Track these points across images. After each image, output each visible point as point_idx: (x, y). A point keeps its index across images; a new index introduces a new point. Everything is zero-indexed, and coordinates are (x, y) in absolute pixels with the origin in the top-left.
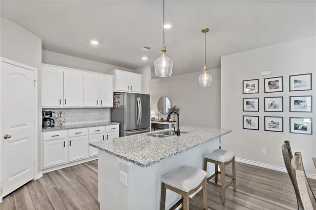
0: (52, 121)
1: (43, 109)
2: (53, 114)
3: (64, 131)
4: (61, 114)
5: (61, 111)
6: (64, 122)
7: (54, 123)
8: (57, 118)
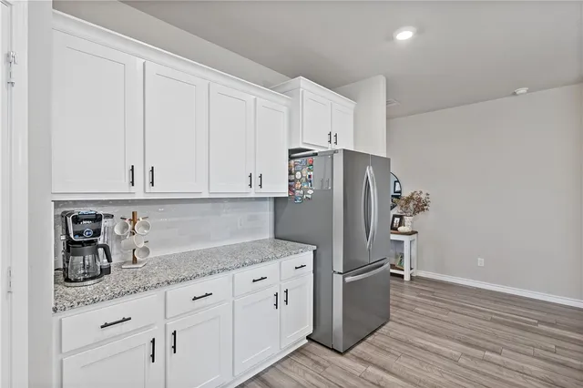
0: (101, 251)
1: (57, 204)
2: (105, 223)
3: (151, 299)
4: (134, 220)
5: (134, 210)
6: (146, 250)
7: (109, 260)
8: (119, 238)
